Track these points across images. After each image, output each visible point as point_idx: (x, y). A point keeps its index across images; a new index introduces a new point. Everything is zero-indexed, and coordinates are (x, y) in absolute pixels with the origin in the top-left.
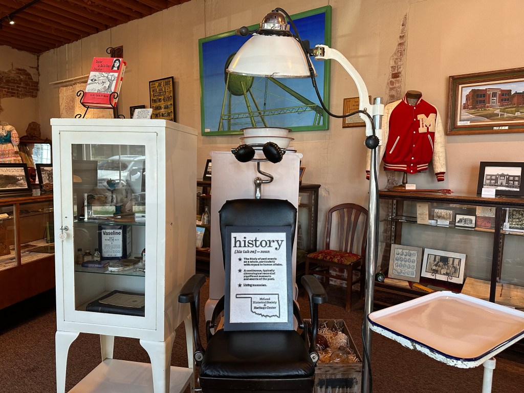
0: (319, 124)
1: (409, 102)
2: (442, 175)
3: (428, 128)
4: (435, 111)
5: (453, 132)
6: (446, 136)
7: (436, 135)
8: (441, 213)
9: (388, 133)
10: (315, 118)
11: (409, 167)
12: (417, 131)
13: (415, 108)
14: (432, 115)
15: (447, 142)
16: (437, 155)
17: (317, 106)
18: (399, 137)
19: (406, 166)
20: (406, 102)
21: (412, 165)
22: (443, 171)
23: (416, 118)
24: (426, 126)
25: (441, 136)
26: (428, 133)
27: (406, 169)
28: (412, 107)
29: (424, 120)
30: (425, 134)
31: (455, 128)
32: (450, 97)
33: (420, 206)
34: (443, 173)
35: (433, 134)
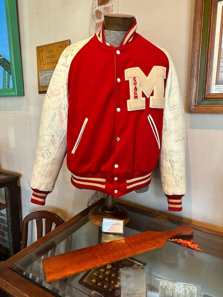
0: (8, 86)
1: (107, 38)
2: (178, 201)
3: (148, 101)
4: (163, 61)
5: (202, 108)
6: (189, 115)
7: (168, 116)
8: (173, 290)
9: (67, 109)
10: (4, 78)
11: (110, 181)
12: (124, 106)
13: (118, 52)
14: (157, 70)
15: (190, 126)
16: (169, 158)
17: (4, 59)
18: (86, 120)
19: (103, 180)
20: (100, 39)
21: (116, 179)
22: (179, 193)
23: (122, 76)
24: (144, 95)
25: (176, 118)
26: (148, 110)
27: (103, 187)
28: (112, 49)
29: (138, 81)
30: (140, 114)
31: (205, 99)
32: (198, 31)
33: (128, 276)
34: (179, 197)
35: (158, 114)
